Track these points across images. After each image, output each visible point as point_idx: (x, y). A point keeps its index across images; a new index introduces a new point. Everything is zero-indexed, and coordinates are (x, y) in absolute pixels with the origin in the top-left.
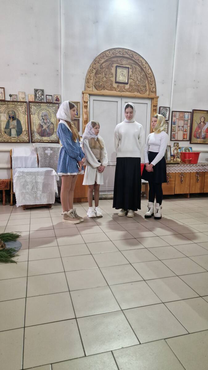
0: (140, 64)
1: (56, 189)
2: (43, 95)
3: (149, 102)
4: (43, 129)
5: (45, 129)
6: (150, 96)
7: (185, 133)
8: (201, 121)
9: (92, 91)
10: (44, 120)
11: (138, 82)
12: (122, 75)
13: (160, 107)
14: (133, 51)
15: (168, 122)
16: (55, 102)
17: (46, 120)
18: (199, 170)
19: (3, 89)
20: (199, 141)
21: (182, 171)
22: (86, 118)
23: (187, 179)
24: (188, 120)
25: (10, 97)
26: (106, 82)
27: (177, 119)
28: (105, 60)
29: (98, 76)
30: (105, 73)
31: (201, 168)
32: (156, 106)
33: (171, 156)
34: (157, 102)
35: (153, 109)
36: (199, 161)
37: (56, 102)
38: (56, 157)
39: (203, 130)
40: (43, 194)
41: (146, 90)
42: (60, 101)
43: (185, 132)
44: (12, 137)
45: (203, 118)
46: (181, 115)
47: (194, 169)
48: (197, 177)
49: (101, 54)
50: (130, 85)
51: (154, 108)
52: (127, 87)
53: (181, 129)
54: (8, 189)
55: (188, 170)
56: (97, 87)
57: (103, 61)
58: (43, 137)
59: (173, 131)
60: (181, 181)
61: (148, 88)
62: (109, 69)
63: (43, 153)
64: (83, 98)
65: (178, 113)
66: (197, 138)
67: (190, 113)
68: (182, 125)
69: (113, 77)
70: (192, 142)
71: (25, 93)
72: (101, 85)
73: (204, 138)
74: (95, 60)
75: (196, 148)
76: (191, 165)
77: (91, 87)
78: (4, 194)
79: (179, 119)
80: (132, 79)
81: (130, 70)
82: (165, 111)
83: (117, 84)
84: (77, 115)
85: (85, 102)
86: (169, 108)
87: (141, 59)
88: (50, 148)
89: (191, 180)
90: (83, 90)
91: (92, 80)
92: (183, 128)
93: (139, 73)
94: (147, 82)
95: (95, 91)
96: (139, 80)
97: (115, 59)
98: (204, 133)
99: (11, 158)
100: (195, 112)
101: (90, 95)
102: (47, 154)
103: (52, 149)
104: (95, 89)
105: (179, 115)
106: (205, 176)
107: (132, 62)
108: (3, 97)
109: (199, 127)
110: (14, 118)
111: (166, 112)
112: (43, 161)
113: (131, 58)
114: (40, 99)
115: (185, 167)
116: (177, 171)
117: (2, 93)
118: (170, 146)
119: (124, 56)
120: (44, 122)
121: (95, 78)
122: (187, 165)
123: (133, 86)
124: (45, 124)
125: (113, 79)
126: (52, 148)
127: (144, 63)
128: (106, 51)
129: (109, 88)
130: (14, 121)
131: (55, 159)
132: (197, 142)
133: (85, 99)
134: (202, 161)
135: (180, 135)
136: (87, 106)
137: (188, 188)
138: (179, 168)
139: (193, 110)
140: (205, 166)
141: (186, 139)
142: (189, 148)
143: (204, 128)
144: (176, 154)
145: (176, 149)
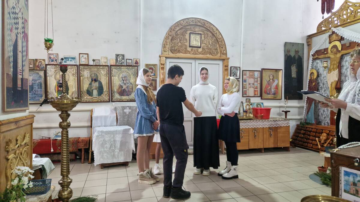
0: (211, 30)
1: (133, 147)
2: (123, 59)
3: (221, 63)
4: (122, 89)
5: (124, 89)
6: (221, 58)
7: (255, 90)
8: (270, 78)
9: (168, 54)
10: (124, 81)
11: (209, 46)
12: (195, 41)
13: (231, 67)
14: (205, 20)
15: (239, 81)
16: (134, 65)
17: (126, 81)
18: (272, 125)
19: (87, 55)
20: (270, 96)
21: (255, 127)
22: (163, 78)
23: (261, 134)
24: (257, 78)
25: (93, 62)
26: (181, 46)
27: (247, 77)
28: (180, 28)
29: (173, 41)
30: (180, 39)
31: (273, 123)
32: (227, 66)
33: (244, 111)
34: (228, 62)
35: (225, 69)
36: (270, 116)
37: (136, 65)
38: (134, 115)
39: (272, 87)
40: (120, 152)
41: (217, 53)
42: (139, 64)
43: (256, 88)
44: (94, 97)
45: (271, 76)
46: (251, 74)
47: (266, 125)
48: (269, 132)
49: (176, 23)
50: (203, 49)
51: (226, 68)
52: (200, 50)
53: (252, 86)
54: (88, 147)
55: (260, 125)
56: (172, 51)
57: (178, 29)
58: (123, 97)
59: (244, 88)
60: (255, 136)
61: (219, 50)
62: (184, 36)
63: (122, 112)
64: (160, 60)
65: (248, 72)
66: (268, 94)
69: (187, 42)
70: (263, 98)
71: (107, 58)
72: (177, 49)
73: (274, 94)
74: (171, 28)
75: (267, 104)
76: (264, 121)
77: (168, 52)
78: (83, 153)
79: (249, 77)
80: (204, 43)
81: (203, 36)
82: (236, 71)
83: (191, 48)
84: (155, 75)
85: (161, 64)
86: (240, 67)
87: (212, 26)
88: (128, 107)
89: (265, 135)
90: (160, 53)
91: (169, 45)
92: (253, 85)
93: (211, 39)
94: (218, 46)
95: (171, 55)
96: (211, 44)
97: (189, 27)
98: (273, 89)
99: (92, 118)
100: (263, 71)
101: (166, 58)
102: (126, 113)
103: (130, 108)
104: (171, 53)
105: (249, 74)
106: (278, 131)
107: (204, 29)
108: (87, 62)
109: (269, 84)
110: (96, 80)
112: (121, 119)
113: (203, 25)
114: (121, 63)
115: (257, 122)
116: (250, 126)
117: (86, 58)
118: (242, 102)
119: (197, 24)
120: (124, 83)
121: (171, 43)
122: (259, 120)
123: (206, 50)
124: (125, 84)
125: (188, 44)
126: (131, 107)
127: (215, 30)
128: (180, 20)
129: (183, 52)
130: (96, 83)
131: (133, 117)
132: (268, 98)
133: (161, 62)
134: (273, 116)
135: (251, 92)
136: (164, 67)
137: (262, 142)
138: (252, 124)
139: (262, 69)
140: (276, 122)
141: (257, 95)
142: (261, 104)
143: (273, 85)
144: (248, 110)
145: (248, 105)
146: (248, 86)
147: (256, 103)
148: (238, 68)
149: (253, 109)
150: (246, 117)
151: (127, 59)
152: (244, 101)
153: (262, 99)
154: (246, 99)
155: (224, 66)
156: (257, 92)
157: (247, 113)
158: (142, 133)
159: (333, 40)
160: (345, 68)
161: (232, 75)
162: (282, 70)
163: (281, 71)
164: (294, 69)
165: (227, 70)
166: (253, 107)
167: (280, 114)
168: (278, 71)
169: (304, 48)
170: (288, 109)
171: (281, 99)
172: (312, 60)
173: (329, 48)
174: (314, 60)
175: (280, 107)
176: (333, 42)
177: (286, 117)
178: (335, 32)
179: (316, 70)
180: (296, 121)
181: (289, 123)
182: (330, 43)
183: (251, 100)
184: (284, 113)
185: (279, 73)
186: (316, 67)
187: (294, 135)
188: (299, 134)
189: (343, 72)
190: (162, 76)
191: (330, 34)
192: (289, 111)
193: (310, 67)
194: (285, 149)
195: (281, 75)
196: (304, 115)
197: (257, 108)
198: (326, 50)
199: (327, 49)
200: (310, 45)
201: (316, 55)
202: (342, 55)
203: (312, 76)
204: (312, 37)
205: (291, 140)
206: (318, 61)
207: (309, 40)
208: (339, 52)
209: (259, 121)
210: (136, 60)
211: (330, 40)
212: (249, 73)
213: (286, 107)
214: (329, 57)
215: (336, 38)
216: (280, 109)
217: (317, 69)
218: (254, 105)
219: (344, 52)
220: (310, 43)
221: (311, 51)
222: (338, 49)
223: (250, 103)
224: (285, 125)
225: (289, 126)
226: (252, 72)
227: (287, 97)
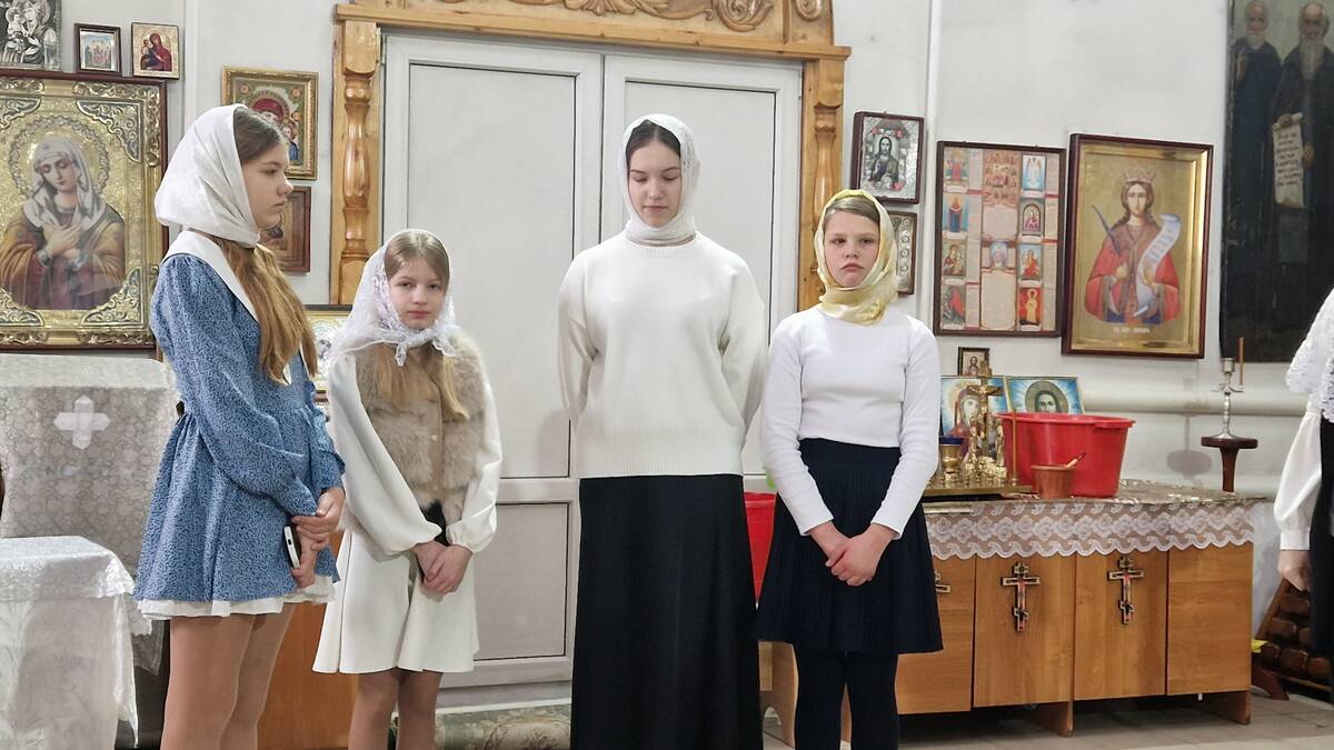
1: (126, 692)
2: (53, 23)
3: (786, 82)
4: (41, 254)
5: (58, 257)
6: (790, 47)
7: (1026, 284)
8: (1126, 206)
9: (403, 4)
10: (53, 191)
13: (859, 118)
15: (915, 215)
16: (138, 72)
17: (71, 191)
18: (1132, 540)
20: (1122, 335)
21: (1016, 549)
22: (357, 181)
23: (1057, 603)
24: (1042, 201)
27: (970, 192)
31: (1142, 525)
32: (834, 109)
34: (841, 80)
35: (817, 130)
36: (1124, 475)
37: (149, 73)
38: (130, 455)
39: (1140, 269)
41: (765, 9)
42: (175, 65)
43: (1030, 274)
45: (1137, 189)
46: (999, 169)
47: (1095, 536)
48: (1116, 587)
51: (821, 124)
53: (1004, 262)
55: (1054, 537)
58: (42, 313)
59: (950, 273)
60: (1017, 617)
63: (35, 431)
64: (339, 45)
65: (976, 158)
66: (1111, 317)
67: (1055, 158)
68: (1010, 233)
70: (1074, 347)
73: (1153, 319)
75: (1103, 388)
76: (1079, 507)
79: (985, 196)
84: (295, 155)
85: (349, 74)
86: (921, 121)
88: (90, 392)
89: (1084, 612)
92: (1012, 251)
95: (426, 8)
98: (1149, 285)
100: (1084, 149)
101: (387, 28)
102: (70, 441)
103: (103, 399)
105: (988, 171)
106: (1174, 579)
109: (1119, 245)
111: (900, 146)
112: (33, 486)
114: (30, 51)
115: (1036, 519)
116: (985, 547)
120: (53, 207)
122: (1050, 505)
124: (64, 218)
126: (108, 392)
131: (126, 472)
132: (1107, 345)
133: (349, 59)
134: (1145, 477)
135: (994, 301)
136: (365, 101)
137: (1064, 659)
138: (995, 530)
139: (1073, 136)
140: (1165, 514)
141: (1037, 324)
142: (1058, 384)
143: (1147, 251)
144: (974, 429)
145: (971, 391)
146: (973, 257)
147: (1030, 382)
148: (908, 125)
149: (1007, 422)
150: (959, 479)
151: (79, 27)
153: (1067, 351)
154: (962, 350)
155: (810, 109)
156: (1039, 301)
157: (965, 451)
158: (203, 593)
161: (867, 171)
162: (1209, 148)
163: (1205, 154)
164: (1289, 147)
165: (829, 135)
166: (1010, 410)
167: (1184, 463)
168: (1179, 155)
170: (1241, 430)
171: (1201, 356)
175: (1191, 411)
177: (1229, 485)
181: (1252, 529)
183: (991, 353)
184: (1215, 454)
185: (1189, 169)
187: (1277, 612)
190: (351, 168)
192: (1251, 444)
194: (1222, 709)
195: (1204, 185)
197: (1037, 418)
205: (1262, 643)
209: (1047, 512)
210: (155, 36)
212: (985, 161)
213: (1235, 412)
216: (1187, 422)
218: (1012, 396)
223: (984, 380)
224: (1220, 540)
225: (1249, 544)
226: (1007, 160)
227: (1242, 339)
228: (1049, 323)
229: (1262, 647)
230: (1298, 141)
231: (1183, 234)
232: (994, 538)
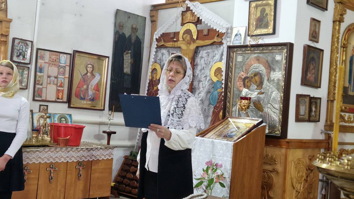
7: (59, 88)
8: (87, 70)
13: (14, 39)
15: (29, 68)
18: (83, 158)
21: (51, 160)
23: (62, 174)
24: (65, 67)
31: (86, 154)
32: (7, 36)
34: (9, 28)
36: (82, 140)
39: (90, 87)
43: (61, 86)
45: (90, 66)
46: (53, 57)
47: (73, 157)
48: (78, 170)
51: (2, 40)
53: (54, 82)
55: (62, 157)
59: (38, 84)
60: (50, 179)
65: (47, 53)
66: (82, 99)
68: (56, 75)
70: (71, 106)
73: (92, 100)
76: (69, 149)
79: (49, 64)
82: (24, 47)
86: (32, 42)
89: (69, 177)
92: (56, 80)
98: (92, 91)
100: (77, 54)
105: (50, 57)
106: (93, 168)
109: (85, 80)
111: (26, 48)
115: (57, 152)
116: (43, 160)
122: (62, 149)
132: (81, 106)
134: (88, 141)
135: (50, 92)
137: (63, 189)
138: (46, 155)
139: (74, 51)
140: (92, 151)
141: (62, 99)
142: (66, 116)
143: (92, 82)
144: (42, 128)
145: (42, 117)
146: (45, 80)
147: (59, 115)
148: (28, 43)
149: (51, 126)
150: (37, 141)
152: (36, 110)
153: (69, 107)
154: (40, 105)
156: (63, 93)
157: (39, 133)
159: (187, 21)
160: (199, 68)
162: (108, 57)
163: (107, 59)
164: (128, 59)
165: (4, 43)
166: (53, 122)
167: (98, 137)
168: (101, 59)
169: (145, 25)
170: (112, 129)
171: (104, 110)
172: (156, 48)
173: (180, 33)
174: (159, 47)
175: (101, 124)
176: (186, 25)
177: (108, 143)
178: (191, 9)
179: (160, 65)
180: (125, 150)
181: (113, 155)
182: (183, 24)
183: (49, 106)
184: (106, 135)
185: (103, 62)
186: (160, 59)
187: (119, 175)
188: (127, 173)
189: (197, 75)
191: (184, 10)
192: (115, 133)
193: (152, 60)
195: (107, 66)
196: (138, 140)
197: (60, 125)
198: (176, 34)
199: (178, 33)
200: (155, 21)
201: (163, 41)
202: (197, 47)
203: (154, 75)
204: (158, 10)
205: (114, 183)
206: (164, 51)
207: (154, 13)
208: (194, 41)
211: (183, 19)
212: (50, 55)
213: (111, 124)
214: (180, 47)
215: (191, 18)
216: (99, 127)
217: (162, 64)
218: (54, 118)
219: (200, 43)
220: (154, 19)
221: (156, 33)
222: (192, 36)
223: (46, 114)
224: (105, 157)
225: (112, 159)
226: (56, 55)
227: (114, 106)
228: (65, 99)
229: (114, 185)
230: (130, 58)
231: (101, 78)
232: (45, 157)
